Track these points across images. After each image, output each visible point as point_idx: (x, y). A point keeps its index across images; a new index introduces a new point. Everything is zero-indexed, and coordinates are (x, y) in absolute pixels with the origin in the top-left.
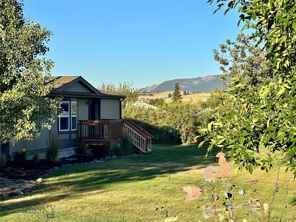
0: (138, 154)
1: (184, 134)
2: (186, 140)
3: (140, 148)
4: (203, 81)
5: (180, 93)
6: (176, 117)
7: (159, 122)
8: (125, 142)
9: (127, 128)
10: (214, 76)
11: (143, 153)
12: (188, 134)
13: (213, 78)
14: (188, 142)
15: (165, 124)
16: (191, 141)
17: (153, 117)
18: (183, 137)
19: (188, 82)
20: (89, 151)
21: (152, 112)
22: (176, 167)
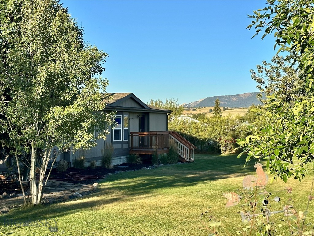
0: (182, 162)
1: (224, 145)
2: (225, 151)
3: (184, 157)
4: (241, 98)
5: (220, 108)
6: (216, 130)
7: (201, 134)
8: (171, 152)
9: (172, 139)
10: (251, 93)
11: (186, 162)
12: (227, 145)
13: (250, 95)
14: (227, 153)
15: (206, 136)
16: (229, 152)
17: (196, 130)
18: (222, 148)
19: (228, 98)
20: (139, 160)
21: (195, 125)
22: (217, 175)
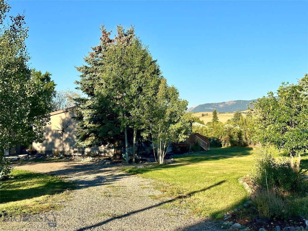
0: (203, 151)
2: (225, 145)
3: (204, 148)
4: (227, 105)
5: (217, 116)
6: (219, 131)
8: (197, 144)
9: (197, 137)
11: (206, 151)
12: (225, 141)
19: (216, 105)
